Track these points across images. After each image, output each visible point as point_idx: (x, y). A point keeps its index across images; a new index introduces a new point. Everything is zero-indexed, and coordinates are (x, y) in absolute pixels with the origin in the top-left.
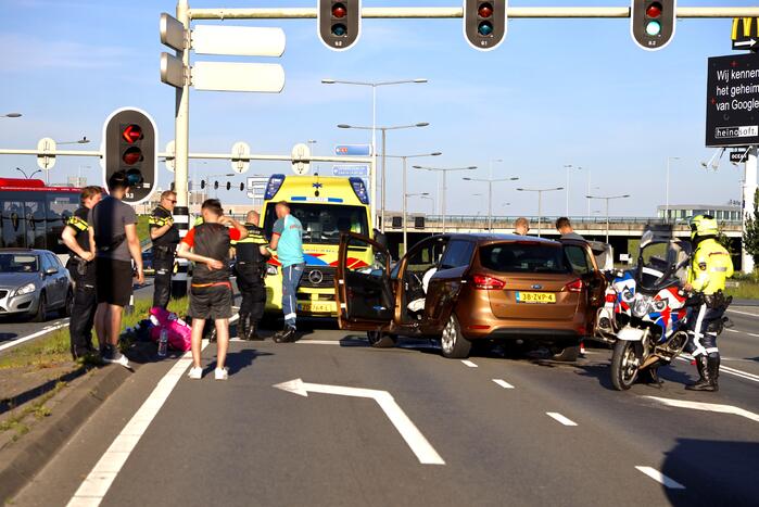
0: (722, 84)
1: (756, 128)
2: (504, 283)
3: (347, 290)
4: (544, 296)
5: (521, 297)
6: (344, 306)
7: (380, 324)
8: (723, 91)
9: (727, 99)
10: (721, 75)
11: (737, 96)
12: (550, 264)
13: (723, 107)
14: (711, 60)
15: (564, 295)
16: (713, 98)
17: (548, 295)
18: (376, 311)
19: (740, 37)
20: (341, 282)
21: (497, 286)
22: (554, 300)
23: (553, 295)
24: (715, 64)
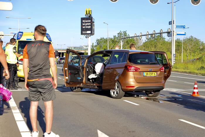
0: (84, 23)
1: (90, 31)
2: (139, 69)
3: (68, 71)
4: (153, 74)
5: (145, 74)
6: (67, 78)
7: (78, 84)
8: (84, 24)
9: (85, 26)
10: (84, 21)
11: (86, 25)
12: (147, 60)
13: (84, 27)
14: (81, 18)
15: (159, 73)
16: (82, 26)
17: (154, 73)
18: (78, 79)
19: (87, 14)
20: (66, 69)
21: (136, 70)
22: (156, 75)
23: (155, 73)
24: (82, 19)
